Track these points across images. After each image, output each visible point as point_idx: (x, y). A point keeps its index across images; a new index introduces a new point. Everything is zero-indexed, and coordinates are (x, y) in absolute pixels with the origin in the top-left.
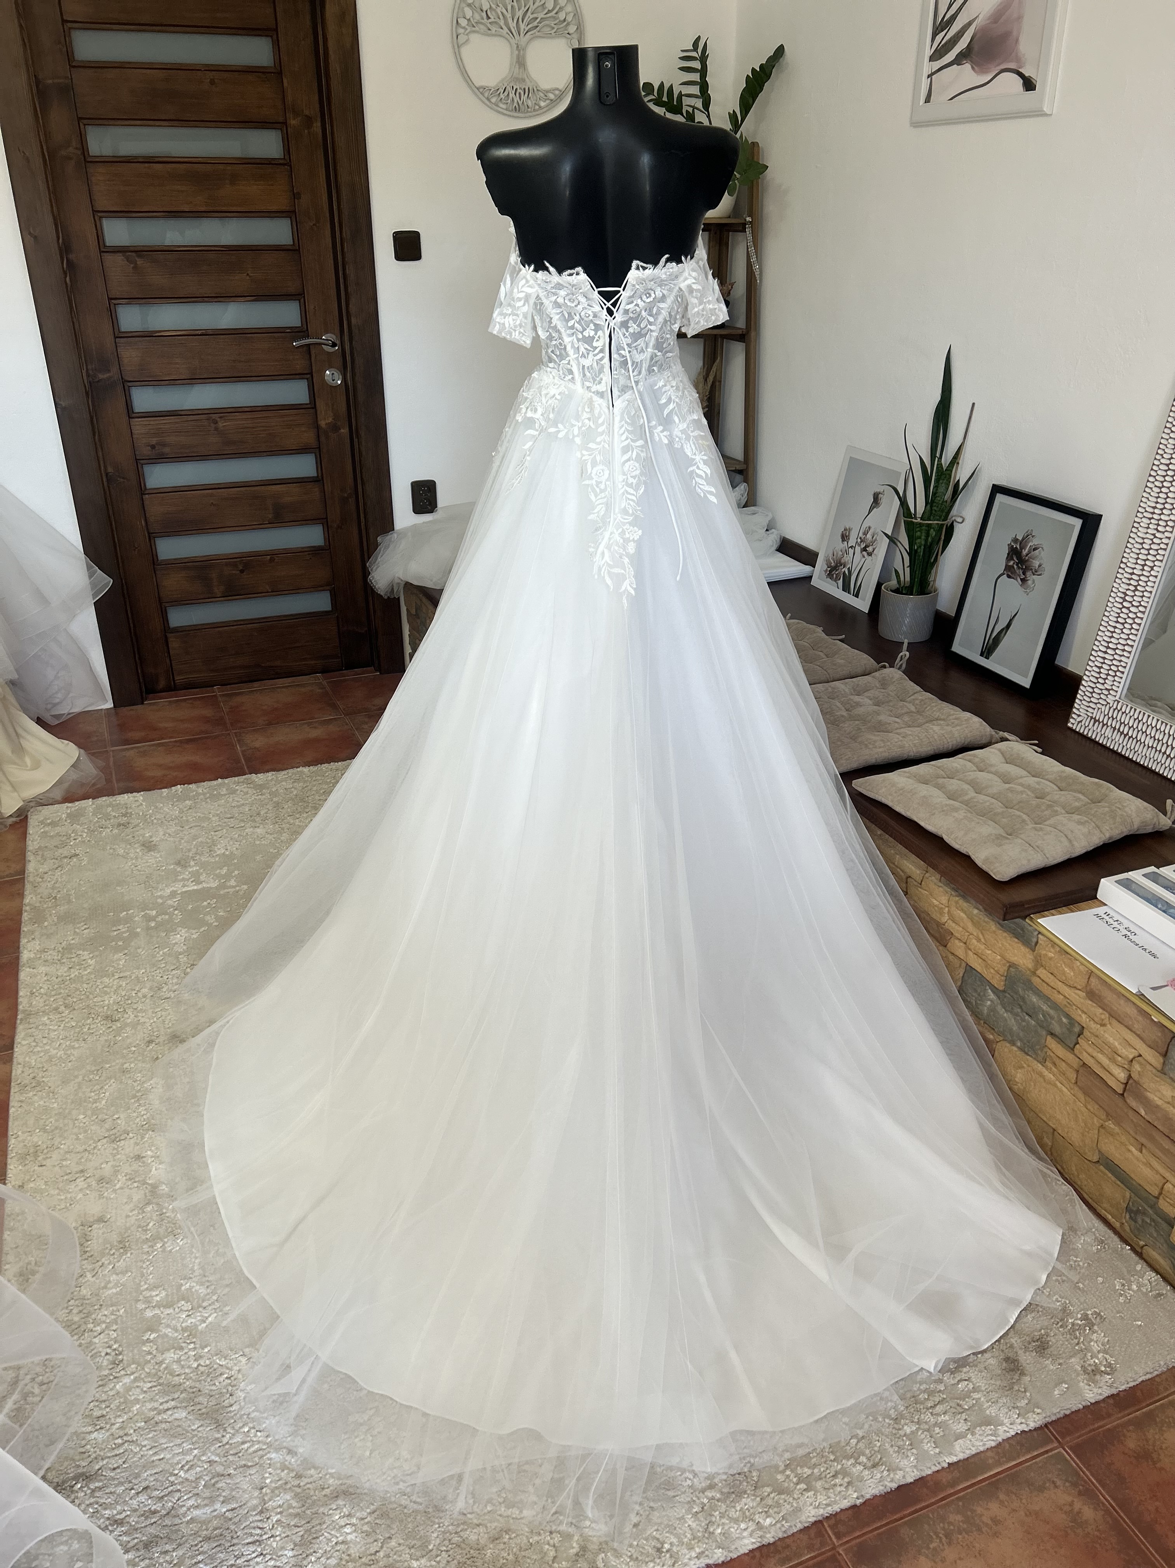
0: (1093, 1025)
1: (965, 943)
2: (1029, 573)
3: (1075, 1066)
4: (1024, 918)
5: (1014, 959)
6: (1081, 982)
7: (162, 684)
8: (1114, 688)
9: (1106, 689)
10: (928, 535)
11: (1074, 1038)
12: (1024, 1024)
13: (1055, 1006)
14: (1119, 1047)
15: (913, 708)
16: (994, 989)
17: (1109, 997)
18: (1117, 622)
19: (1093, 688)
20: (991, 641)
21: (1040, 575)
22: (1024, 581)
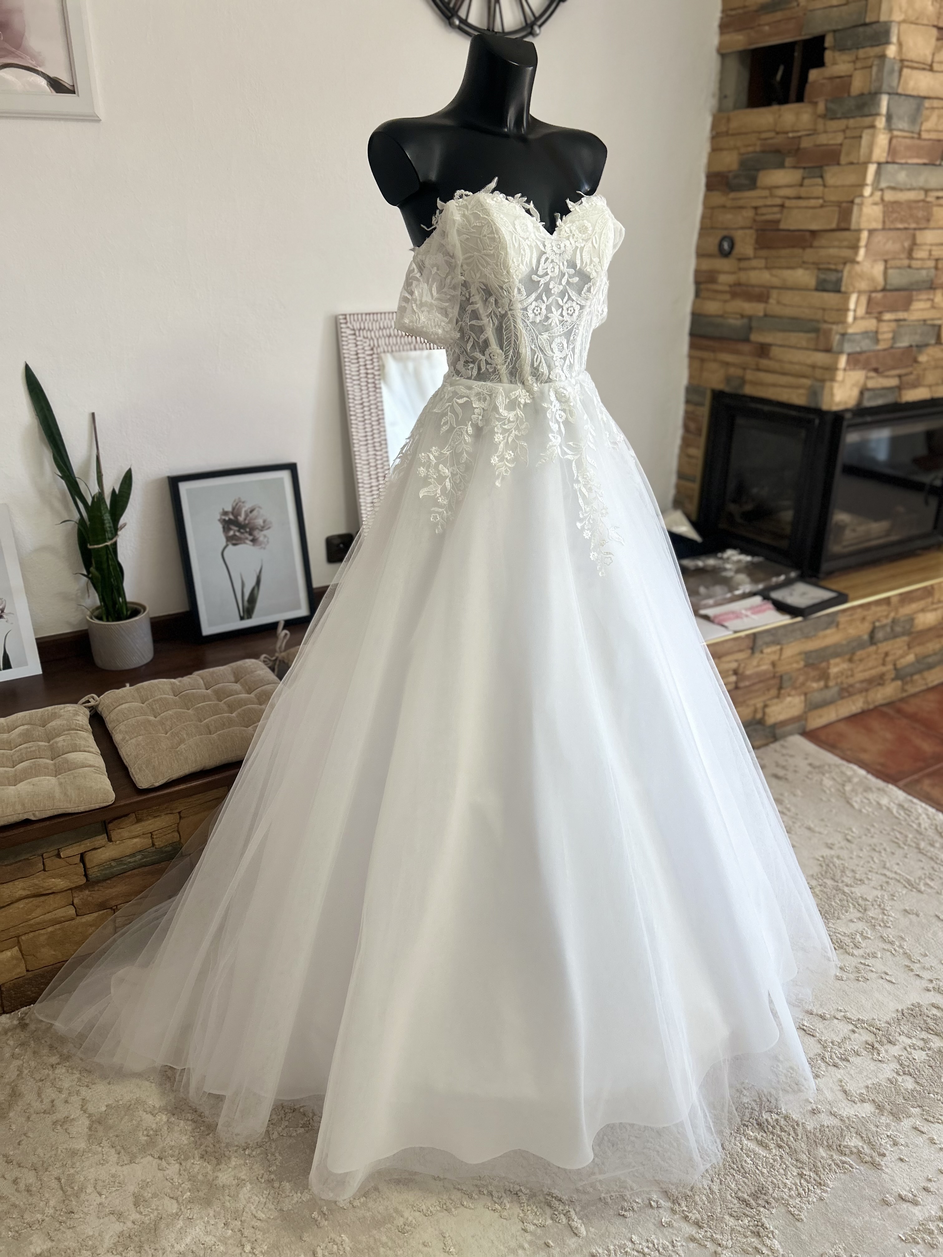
2: (256, 533)
20: (246, 603)
21: (269, 528)
22: (254, 541)
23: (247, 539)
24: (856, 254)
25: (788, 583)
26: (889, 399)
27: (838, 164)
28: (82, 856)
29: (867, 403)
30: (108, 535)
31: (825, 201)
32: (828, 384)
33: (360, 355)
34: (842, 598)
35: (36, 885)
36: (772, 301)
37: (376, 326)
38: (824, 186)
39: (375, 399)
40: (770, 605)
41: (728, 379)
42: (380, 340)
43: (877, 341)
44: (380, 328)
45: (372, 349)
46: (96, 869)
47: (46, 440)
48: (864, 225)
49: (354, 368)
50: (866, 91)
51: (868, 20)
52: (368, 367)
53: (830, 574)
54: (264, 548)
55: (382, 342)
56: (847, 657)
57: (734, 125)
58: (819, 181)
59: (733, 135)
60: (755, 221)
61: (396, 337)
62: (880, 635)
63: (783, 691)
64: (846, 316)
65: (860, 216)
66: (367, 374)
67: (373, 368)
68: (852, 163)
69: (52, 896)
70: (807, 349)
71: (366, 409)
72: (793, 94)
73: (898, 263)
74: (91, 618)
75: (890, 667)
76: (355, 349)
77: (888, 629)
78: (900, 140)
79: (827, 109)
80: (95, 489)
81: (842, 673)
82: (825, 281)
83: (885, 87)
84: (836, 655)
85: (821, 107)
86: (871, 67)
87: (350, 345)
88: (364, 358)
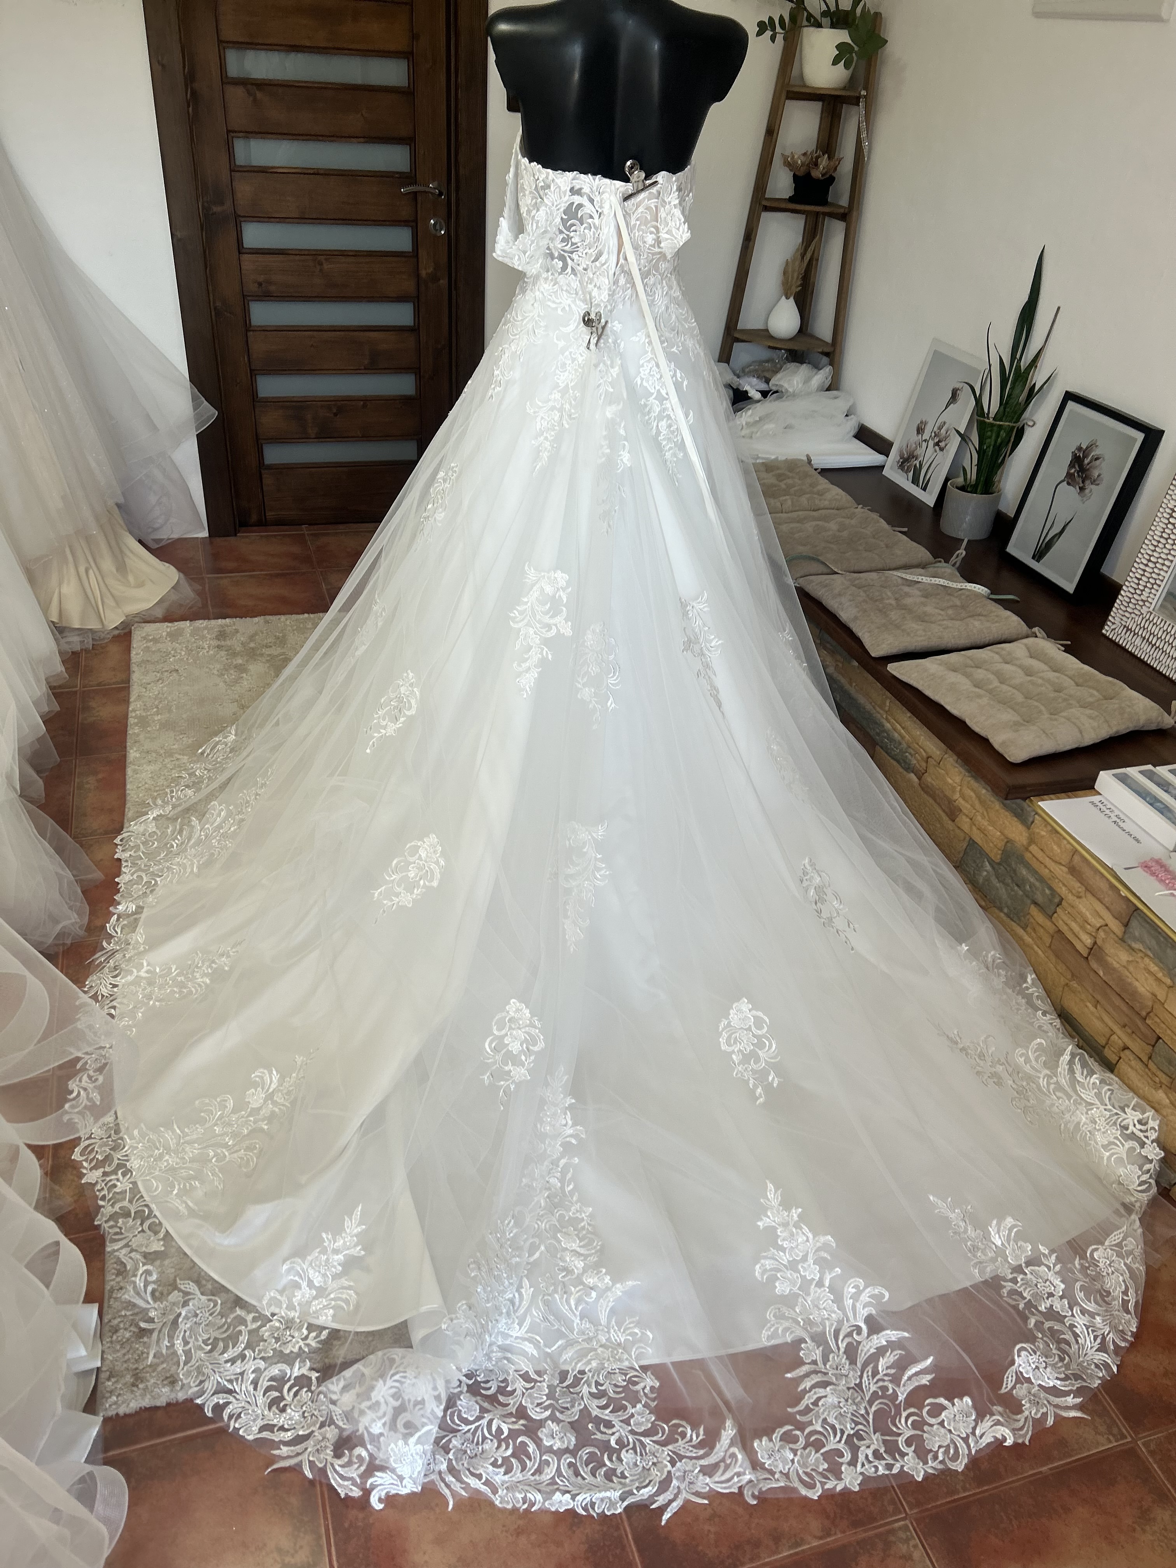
0: (1070, 897)
1: (971, 819)
2: (1087, 482)
3: (1051, 931)
4: (1025, 799)
5: (1011, 836)
6: (1065, 859)
7: (254, 518)
8: (1149, 600)
9: (1142, 600)
10: (998, 436)
11: (1053, 908)
12: (1013, 893)
13: (1041, 879)
14: (1089, 916)
15: (958, 603)
16: (991, 862)
17: (1088, 873)
18: (1161, 537)
19: (1130, 598)
20: (1043, 545)
21: (1097, 484)
22: (1082, 490)
23: (1079, 484)
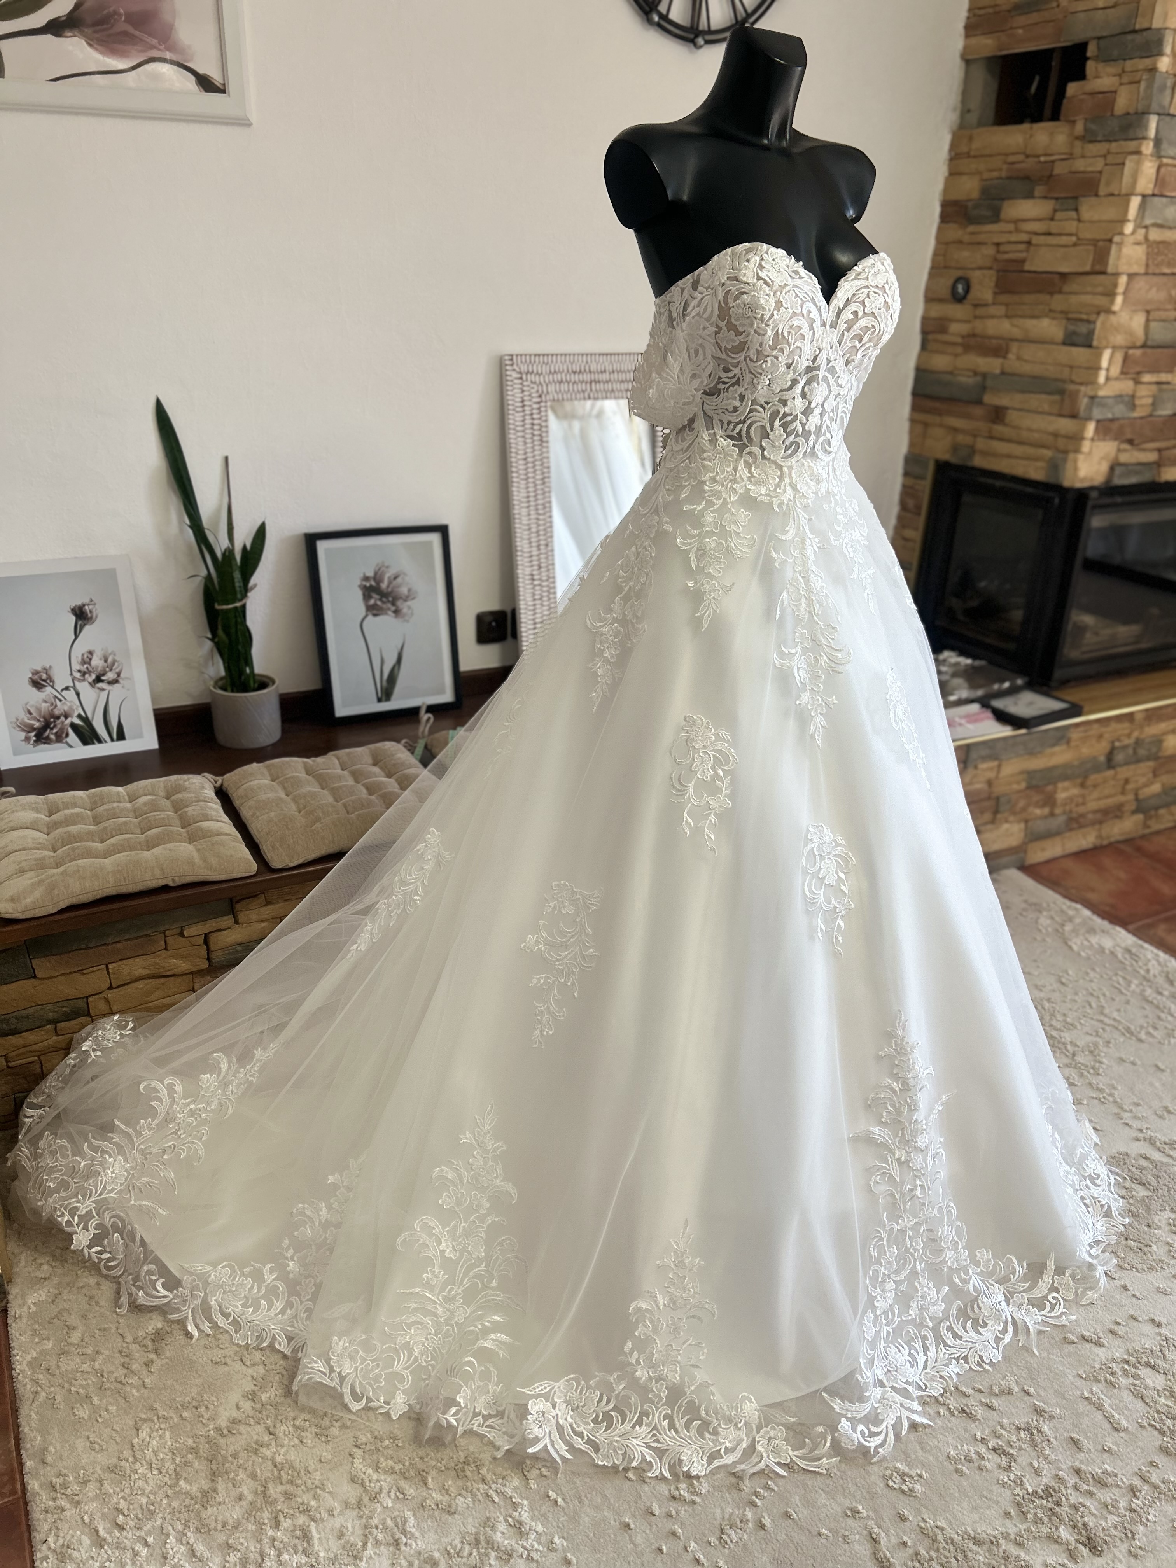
2: (399, 603)
20: (385, 684)
21: (414, 599)
22: (397, 612)
23: (389, 609)
24: (1112, 302)
25: (1013, 691)
26: (1144, 477)
27: (1097, 195)
28: (206, 936)
29: (1118, 481)
30: (239, 596)
31: (1079, 239)
32: (1071, 456)
33: (526, 403)
34: (1075, 710)
35: (158, 964)
36: (1011, 356)
37: (546, 369)
38: (1079, 220)
39: (541, 455)
40: (989, 714)
41: (955, 448)
42: (549, 386)
43: (1133, 407)
44: (550, 372)
45: (540, 396)
46: (220, 953)
47: (176, 487)
48: (1123, 268)
49: (519, 417)
50: (1132, 111)
51: (1138, 27)
52: (535, 416)
53: (1065, 683)
54: (408, 621)
55: (551, 388)
56: (1079, 781)
57: (976, 145)
58: (1073, 214)
59: (975, 157)
60: (996, 260)
61: (568, 383)
62: (1119, 757)
63: (999, 816)
64: (1096, 376)
65: (1119, 258)
66: (533, 424)
67: (540, 419)
68: (1112, 195)
69: (172, 978)
70: (1050, 414)
71: (530, 465)
72: (1048, 112)
73: (1163, 315)
74: (215, 688)
75: (1131, 797)
76: (521, 395)
77: (1130, 751)
78: (1169, 168)
79: (1086, 130)
80: (225, 543)
81: (1071, 799)
82: (1074, 333)
83: (1155, 107)
84: (1065, 778)
85: (1079, 128)
86: (1139, 82)
87: (516, 391)
88: (530, 406)
